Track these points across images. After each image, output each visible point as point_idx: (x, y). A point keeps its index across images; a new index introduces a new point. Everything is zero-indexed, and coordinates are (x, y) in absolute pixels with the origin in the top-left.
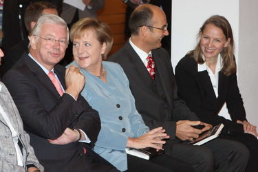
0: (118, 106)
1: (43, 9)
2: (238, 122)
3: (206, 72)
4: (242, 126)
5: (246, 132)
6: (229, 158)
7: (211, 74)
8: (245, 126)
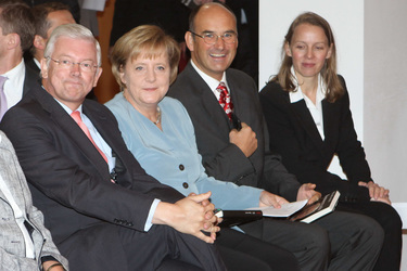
0: (182, 167)
1: (47, 13)
2: (360, 184)
3: (302, 102)
4: (367, 190)
5: (373, 199)
6: (353, 240)
7: (310, 105)
8: (371, 190)
